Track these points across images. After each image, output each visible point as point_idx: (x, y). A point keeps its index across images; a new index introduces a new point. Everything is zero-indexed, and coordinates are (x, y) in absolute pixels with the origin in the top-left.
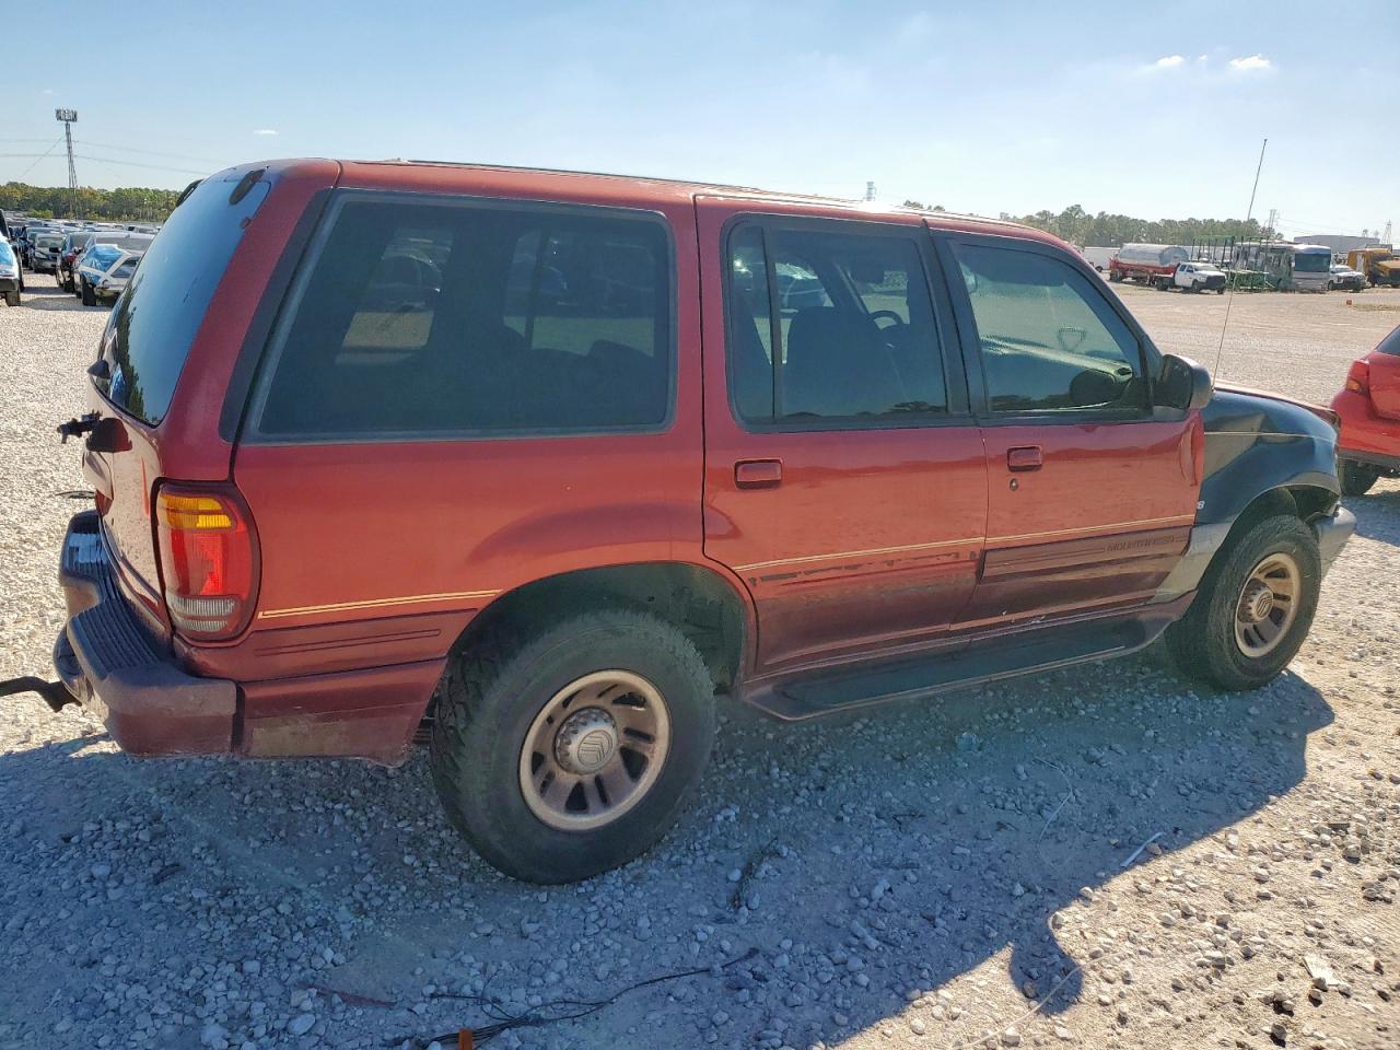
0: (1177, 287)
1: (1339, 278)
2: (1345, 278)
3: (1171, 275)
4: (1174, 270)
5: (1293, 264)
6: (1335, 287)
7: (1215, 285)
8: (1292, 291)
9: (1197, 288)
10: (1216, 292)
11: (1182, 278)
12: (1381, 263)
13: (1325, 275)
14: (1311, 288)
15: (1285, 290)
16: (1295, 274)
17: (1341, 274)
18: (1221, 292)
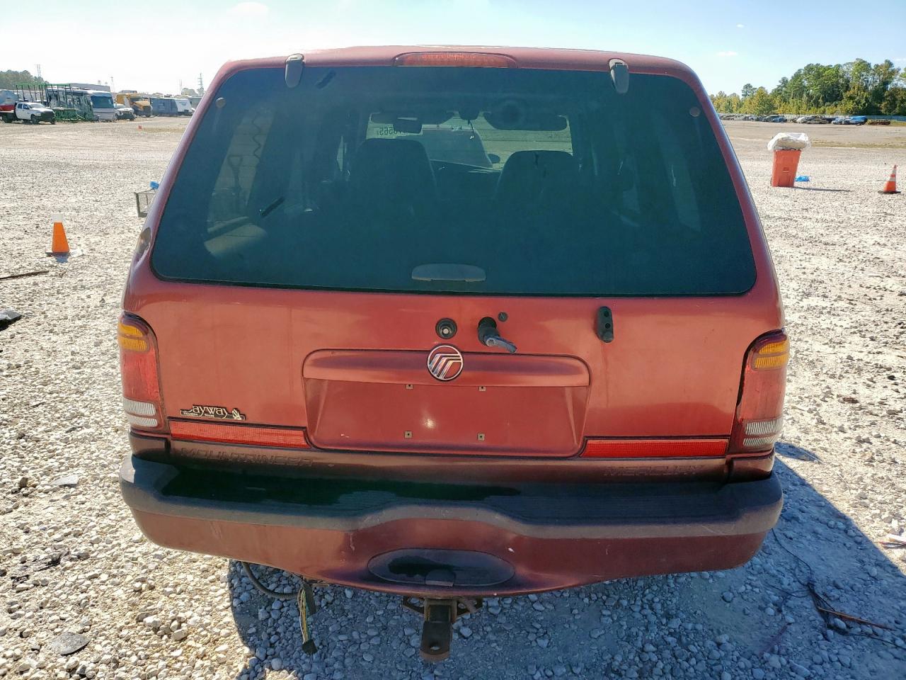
0: (20, 120)
1: (120, 112)
2: (123, 112)
3: (12, 111)
4: (13, 107)
5: (92, 103)
6: (119, 118)
7: (48, 118)
8: (97, 120)
9: (36, 120)
10: (49, 123)
11: (21, 113)
12: (137, 102)
13: (112, 110)
14: (107, 118)
15: (92, 121)
16: (95, 110)
17: (120, 110)
18: (53, 123)
